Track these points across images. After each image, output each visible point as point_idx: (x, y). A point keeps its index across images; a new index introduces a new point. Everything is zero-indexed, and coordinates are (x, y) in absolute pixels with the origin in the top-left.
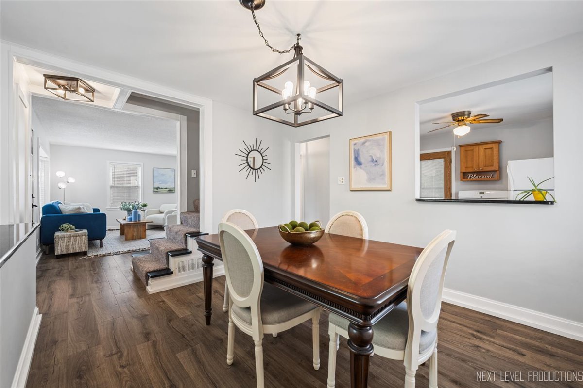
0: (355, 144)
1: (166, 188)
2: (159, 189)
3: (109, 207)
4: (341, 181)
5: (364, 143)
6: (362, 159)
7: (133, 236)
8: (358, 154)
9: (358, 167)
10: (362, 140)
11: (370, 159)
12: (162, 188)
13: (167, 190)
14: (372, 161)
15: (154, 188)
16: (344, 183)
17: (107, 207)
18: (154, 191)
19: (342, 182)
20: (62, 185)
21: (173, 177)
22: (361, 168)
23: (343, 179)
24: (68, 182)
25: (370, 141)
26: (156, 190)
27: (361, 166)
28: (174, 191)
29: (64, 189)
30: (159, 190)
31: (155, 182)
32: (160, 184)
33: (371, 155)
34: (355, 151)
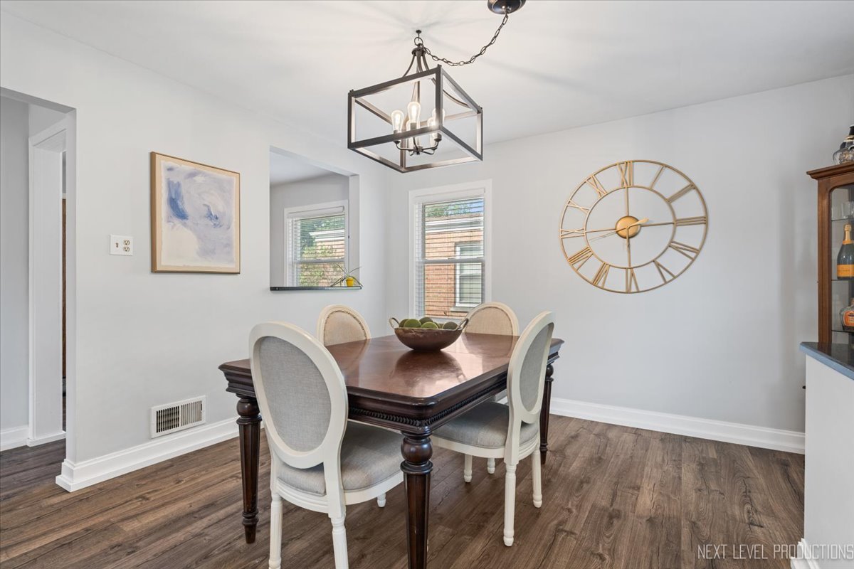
0: (170, 169)
4: (122, 245)
5: (192, 175)
6: (187, 207)
8: (178, 193)
9: (177, 222)
10: (189, 168)
11: (205, 212)
14: (210, 216)
16: (130, 253)
19: (126, 249)
22: (185, 225)
23: (127, 243)
25: (205, 175)
27: (187, 221)
33: (206, 203)
34: (169, 184)
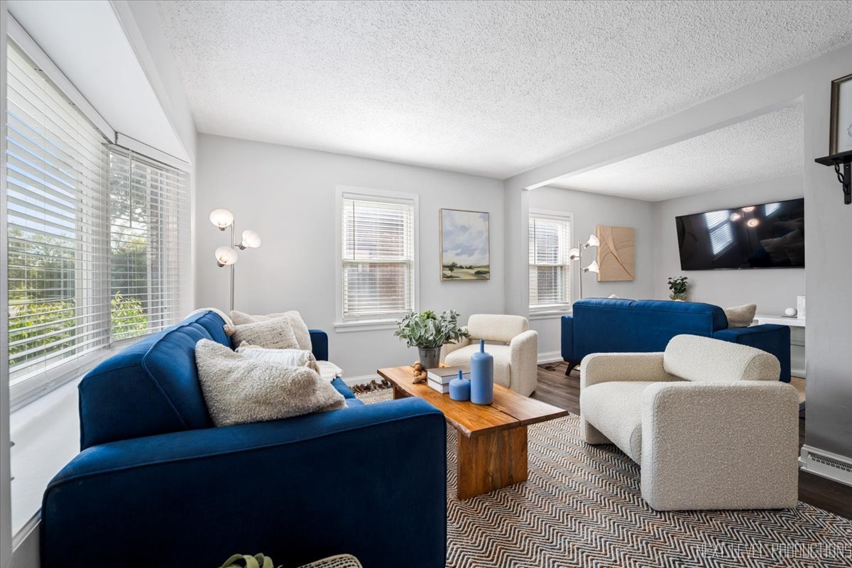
1: (470, 268)
2: (455, 270)
3: (341, 323)
7: (486, 474)
12: (461, 267)
13: (473, 271)
15: (444, 266)
17: (337, 323)
18: (445, 276)
20: (227, 256)
21: (486, 235)
24: (242, 248)
26: (448, 273)
28: (486, 276)
29: (232, 266)
30: (456, 272)
31: (446, 251)
32: (457, 254)
